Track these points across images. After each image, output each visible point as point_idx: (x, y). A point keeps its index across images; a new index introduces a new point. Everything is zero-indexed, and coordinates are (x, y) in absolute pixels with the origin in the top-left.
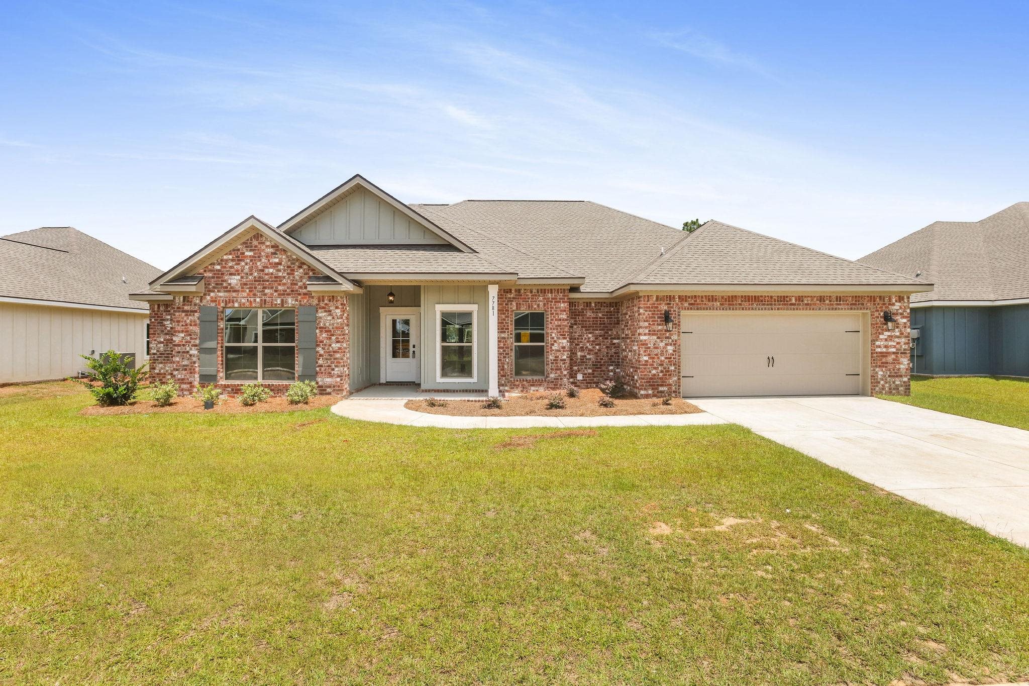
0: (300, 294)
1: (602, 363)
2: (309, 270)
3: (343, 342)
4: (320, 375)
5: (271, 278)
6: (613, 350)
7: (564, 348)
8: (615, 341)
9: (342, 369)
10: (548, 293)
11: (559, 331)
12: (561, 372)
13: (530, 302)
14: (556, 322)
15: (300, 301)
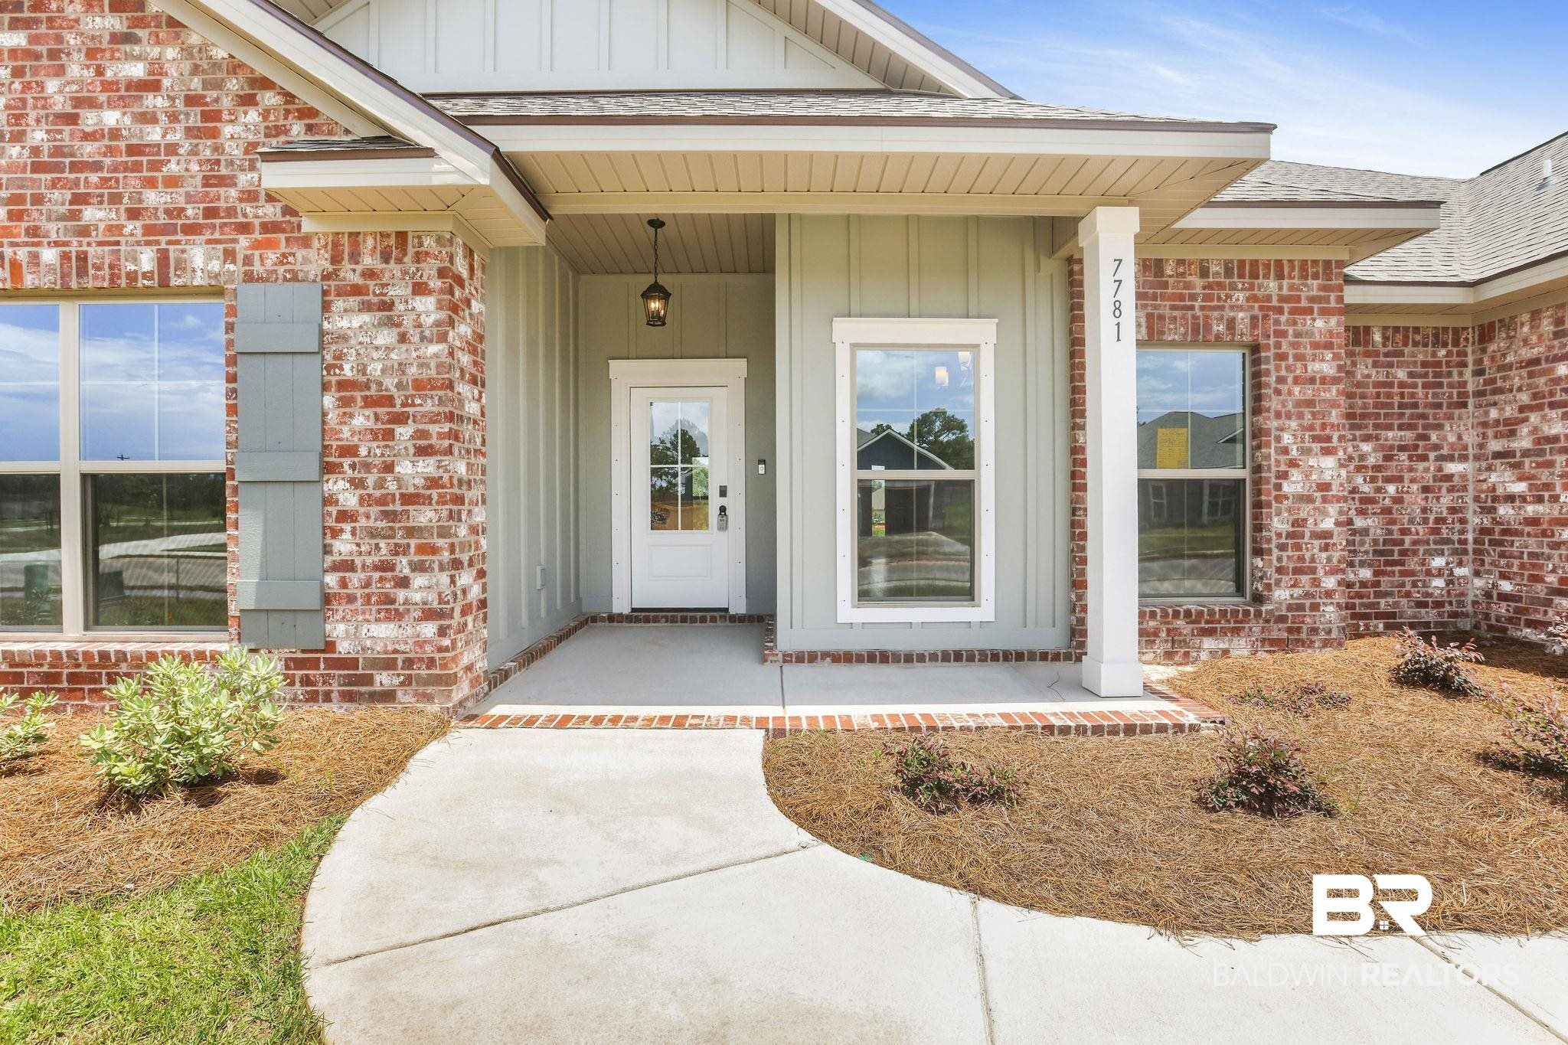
0: (245, 228)
1: (1407, 545)
2: (287, 112)
3: (449, 451)
4: (341, 609)
5: (111, 151)
6: (1446, 500)
7: (1324, 487)
8: (1453, 468)
9: (444, 578)
10: (1267, 276)
11: (1306, 422)
12: (1316, 583)
13: (1198, 312)
14: (1297, 389)
15: (248, 261)
